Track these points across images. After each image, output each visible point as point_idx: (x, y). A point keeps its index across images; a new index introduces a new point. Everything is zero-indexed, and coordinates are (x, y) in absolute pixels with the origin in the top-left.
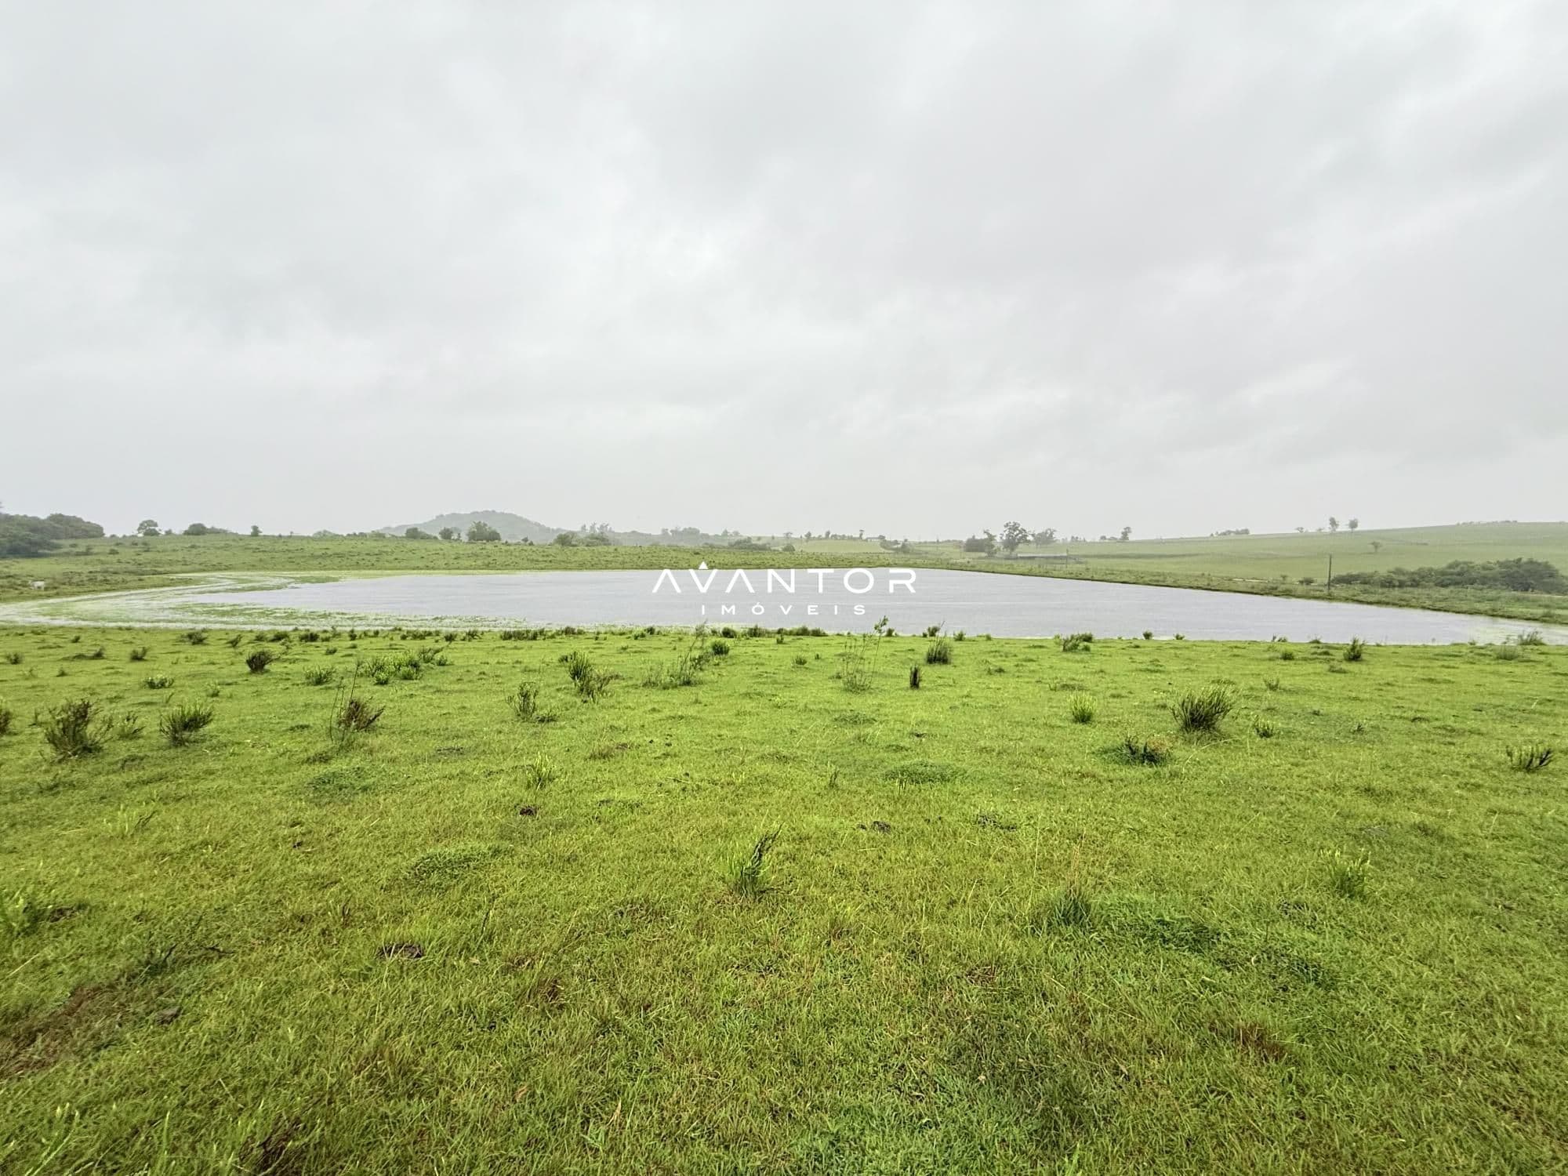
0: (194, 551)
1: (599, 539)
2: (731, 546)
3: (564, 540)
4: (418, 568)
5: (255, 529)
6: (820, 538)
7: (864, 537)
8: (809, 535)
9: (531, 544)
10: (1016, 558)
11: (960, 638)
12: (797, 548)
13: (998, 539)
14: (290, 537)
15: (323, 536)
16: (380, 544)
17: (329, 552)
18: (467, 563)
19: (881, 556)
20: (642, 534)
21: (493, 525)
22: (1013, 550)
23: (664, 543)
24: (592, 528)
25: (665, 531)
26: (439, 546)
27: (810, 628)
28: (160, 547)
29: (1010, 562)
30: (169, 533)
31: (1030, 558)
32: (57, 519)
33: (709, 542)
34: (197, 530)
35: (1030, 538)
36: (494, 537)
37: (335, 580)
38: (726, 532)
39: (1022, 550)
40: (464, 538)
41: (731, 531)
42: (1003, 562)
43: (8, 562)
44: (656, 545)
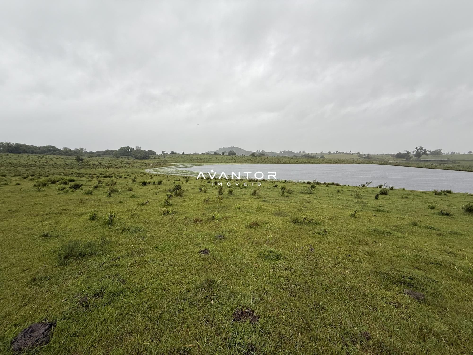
0: (173, 158)
1: (262, 154)
2: (302, 156)
3: (253, 155)
4: (218, 162)
5: (183, 152)
6: (334, 153)
7: (351, 153)
8: (330, 152)
9: (244, 156)
10: (421, 161)
11: (392, 189)
12: (326, 157)
13: (412, 153)
14: (190, 154)
15: (196, 154)
16: (209, 156)
17: (198, 158)
18: (230, 161)
19: (358, 160)
20: (274, 153)
21: (234, 151)
22: (419, 157)
23: (281, 155)
24: (259, 151)
25: (281, 152)
26: (222, 157)
27: (335, 183)
28: (166, 157)
29: (418, 162)
30: (167, 154)
31: (427, 161)
32: (149, 151)
33: (295, 155)
34: (172, 153)
35: (428, 153)
36: (235, 154)
37: (202, 165)
38: (300, 152)
39: (423, 158)
40: (227, 154)
41: (302, 151)
42: (414, 162)
43: (143, 160)
44: (279, 156)
